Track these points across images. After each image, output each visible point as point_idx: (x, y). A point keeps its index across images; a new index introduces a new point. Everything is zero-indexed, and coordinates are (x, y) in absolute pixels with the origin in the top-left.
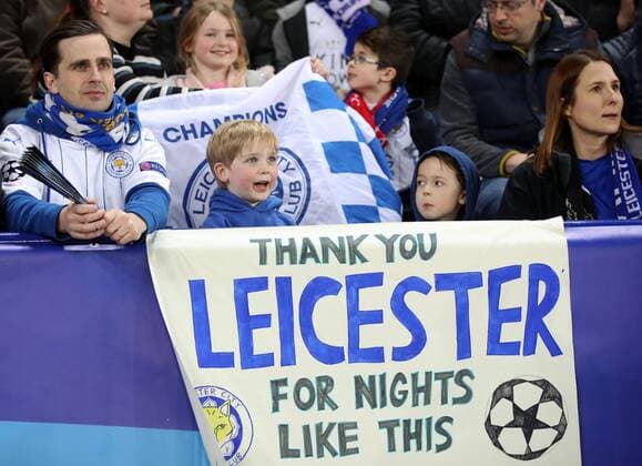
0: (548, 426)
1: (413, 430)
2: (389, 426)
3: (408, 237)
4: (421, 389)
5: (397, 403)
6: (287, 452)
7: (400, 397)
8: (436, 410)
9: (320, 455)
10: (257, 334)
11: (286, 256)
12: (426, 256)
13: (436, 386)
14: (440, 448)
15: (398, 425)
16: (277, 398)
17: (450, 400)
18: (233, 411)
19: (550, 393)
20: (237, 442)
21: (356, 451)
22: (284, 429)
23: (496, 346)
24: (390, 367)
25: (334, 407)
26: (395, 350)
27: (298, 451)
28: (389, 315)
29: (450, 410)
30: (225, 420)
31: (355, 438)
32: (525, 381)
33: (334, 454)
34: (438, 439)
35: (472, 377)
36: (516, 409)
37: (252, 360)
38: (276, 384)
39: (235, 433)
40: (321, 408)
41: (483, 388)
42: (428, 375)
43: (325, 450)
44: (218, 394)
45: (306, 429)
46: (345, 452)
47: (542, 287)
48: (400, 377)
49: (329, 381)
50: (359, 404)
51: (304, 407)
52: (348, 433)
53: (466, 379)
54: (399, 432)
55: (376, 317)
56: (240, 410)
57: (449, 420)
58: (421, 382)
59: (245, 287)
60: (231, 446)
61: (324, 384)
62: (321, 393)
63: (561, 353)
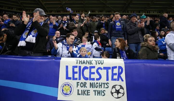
0: (121, 93)
1: (99, 92)
2: (95, 91)
3: (99, 61)
4: (100, 85)
5: (96, 87)
6: (78, 94)
7: (97, 86)
8: (103, 89)
9: (84, 95)
10: (75, 74)
11: (81, 63)
12: (102, 64)
13: (103, 85)
14: (103, 95)
15: (96, 91)
16: (78, 85)
17: (105, 88)
18: (71, 87)
19: (122, 87)
20: (71, 92)
21: (89, 95)
22: (78, 90)
23: (113, 79)
24: (95, 81)
25: (86, 87)
26: (97, 79)
27: (80, 94)
28: (96, 73)
29: (105, 89)
30: (69, 88)
31: (89, 93)
32: (117, 85)
33: (86, 95)
34: (103, 94)
35: (109, 84)
36: (116, 90)
37: (74, 79)
38: (78, 83)
39: (70, 90)
40: (84, 87)
41: (111, 86)
42: (102, 83)
43: (85, 94)
44: (68, 84)
45: (82, 91)
46: (88, 95)
47: (120, 70)
48: (97, 83)
49: (86, 83)
50: (90, 87)
51: (82, 87)
52: (88, 92)
53: (108, 84)
54: (97, 92)
55: (94, 73)
56: (72, 87)
57: (105, 91)
58: (100, 84)
59: (74, 67)
60: (70, 92)
61: (85, 83)
62: (84, 85)
63: (123, 81)
